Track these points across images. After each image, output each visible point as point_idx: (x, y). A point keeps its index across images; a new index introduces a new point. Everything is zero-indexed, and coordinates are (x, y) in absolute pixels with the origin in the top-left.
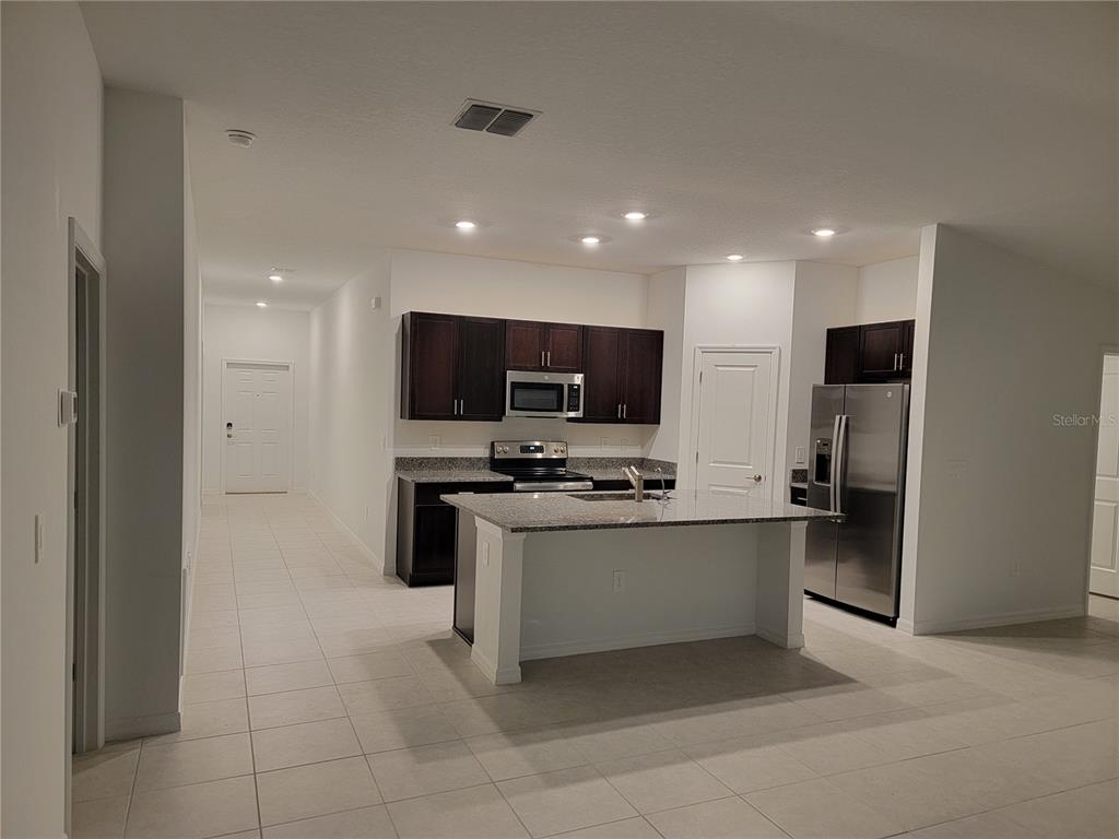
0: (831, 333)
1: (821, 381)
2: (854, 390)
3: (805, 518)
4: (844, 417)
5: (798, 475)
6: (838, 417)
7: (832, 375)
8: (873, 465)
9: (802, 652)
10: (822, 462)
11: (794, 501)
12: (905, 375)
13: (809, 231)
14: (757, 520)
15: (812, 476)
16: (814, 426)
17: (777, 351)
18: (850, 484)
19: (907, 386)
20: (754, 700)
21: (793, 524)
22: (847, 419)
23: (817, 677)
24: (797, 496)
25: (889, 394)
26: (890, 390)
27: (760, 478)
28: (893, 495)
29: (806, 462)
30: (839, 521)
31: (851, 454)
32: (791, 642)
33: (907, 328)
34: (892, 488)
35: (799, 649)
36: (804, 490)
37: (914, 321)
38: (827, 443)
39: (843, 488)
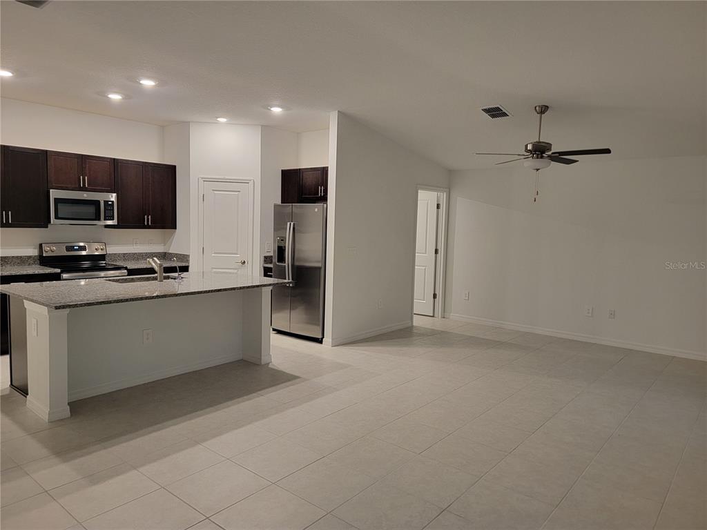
0: (283, 172)
1: (279, 202)
2: (298, 208)
3: (270, 285)
4: (292, 223)
5: (267, 259)
6: (289, 223)
7: (287, 197)
8: (309, 252)
9: (270, 366)
10: (281, 251)
11: (266, 275)
12: (324, 199)
13: (267, 107)
14: (241, 288)
15: (275, 260)
16: (275, 230)
17: (251, 183)
18: (297, 264)
19: (325, 205)
20: (240, 399)
21: (264, 289)
22: (294, 224)
23: (279, 378)
24: (267, 272)
25: (316, 210)
26: (316, 208)
27: (244, 262)
28: (320, 268)
29: (272, 251)
30: (291, 285)
31: (297, 246)
32: (264, 360)
33: (324, 171)
34: (319, 265)
35: (268, 364)
36: (271, 268)
37: (328, 167)
38: (283, 240)
39: (293, 265)
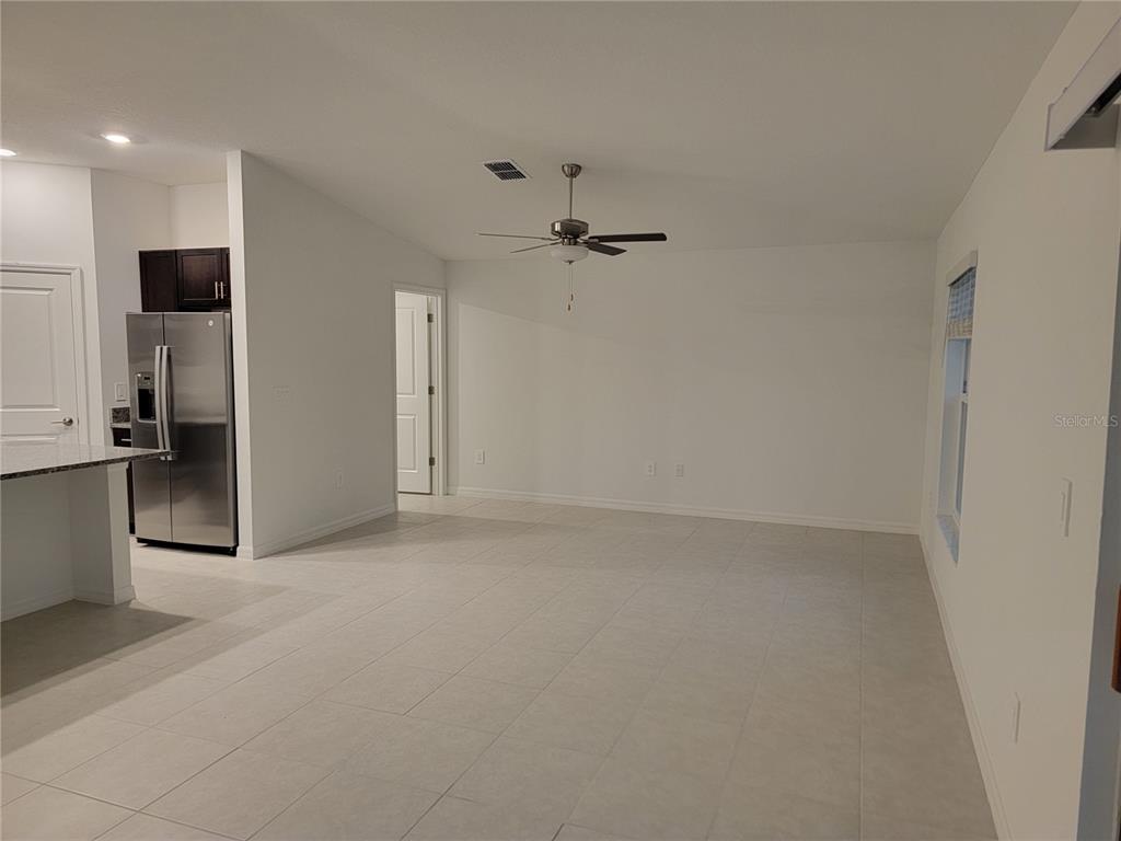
0: (141, 253)
1: (137, 308)
2: (174, 319)
3: (122, 460)
4: (165, 348)
5: (119, 414)
6: (158, 348)
7: (150, 301)
8: (200, 397)
9: (133, 605)
10: (146, 399)
11: (117, 443)
12: (225, 304)
13: (96, 134)
14: (59, 469)
15: (135, 414)
16: (132, 360)
17: (77, 272)
18: (178, 420)
19: (228, 315)
20: (70, 672)
21: (110, 467)
22: (169, 349)
23: (151, 625)
24: (120, 437)
25: (211, 323)
26: (212, 319)
27: (71, 421)
28: (223, 426)
29: (127, 398)
30: (169, 458)
31: (177, 390)
32: (119, 596)
33: (223, 254)
34: (222, 420)
35: (129, 602)
36: (129, 430)
38: (149, 377)
39: (171, 424)
